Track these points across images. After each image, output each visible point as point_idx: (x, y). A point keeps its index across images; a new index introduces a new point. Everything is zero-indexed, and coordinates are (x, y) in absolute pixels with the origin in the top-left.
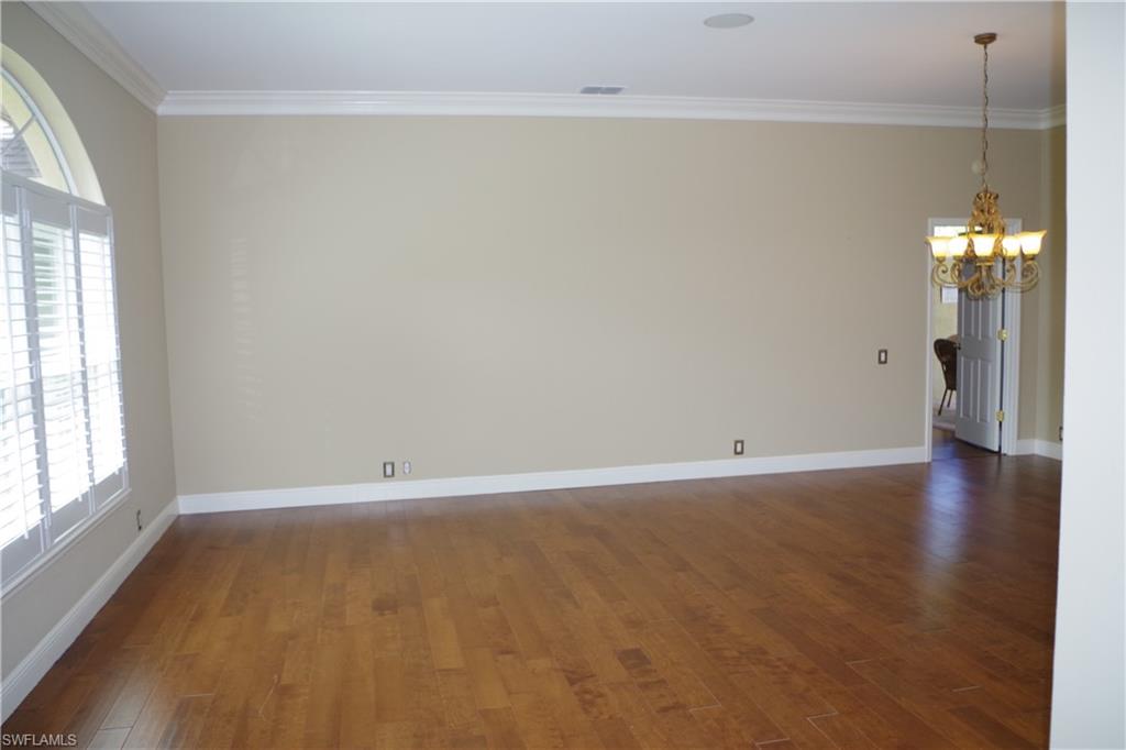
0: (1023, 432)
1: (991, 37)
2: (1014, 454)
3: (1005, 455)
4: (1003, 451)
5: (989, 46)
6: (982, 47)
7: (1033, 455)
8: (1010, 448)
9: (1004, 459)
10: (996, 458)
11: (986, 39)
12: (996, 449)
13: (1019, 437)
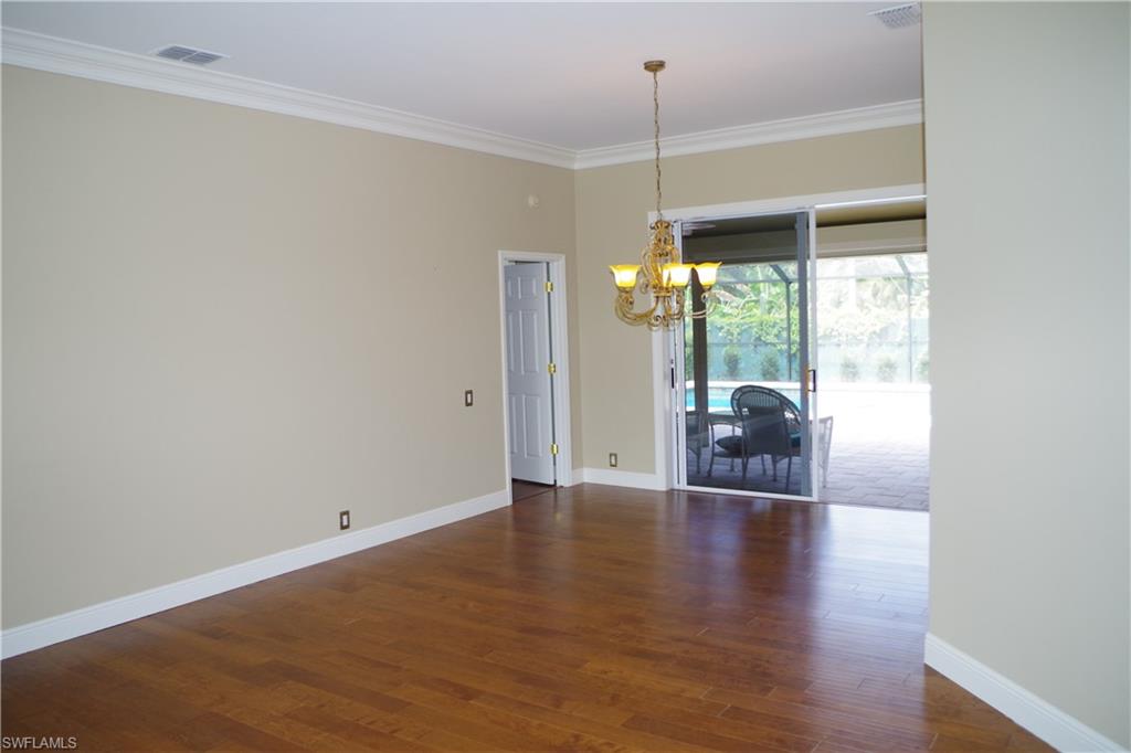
0: (577, 462)
1: (661, 65)
2: (571, 485)
3: (562, 487)
4: (559, 484)
5: (658, 73)
6: (652, 74)
7: (583, 484)
8: (565, 480)
9: (561, 494)
10: (552, 494)
11: (654, 67)
12: (552, 483)
13: (573, 468)
